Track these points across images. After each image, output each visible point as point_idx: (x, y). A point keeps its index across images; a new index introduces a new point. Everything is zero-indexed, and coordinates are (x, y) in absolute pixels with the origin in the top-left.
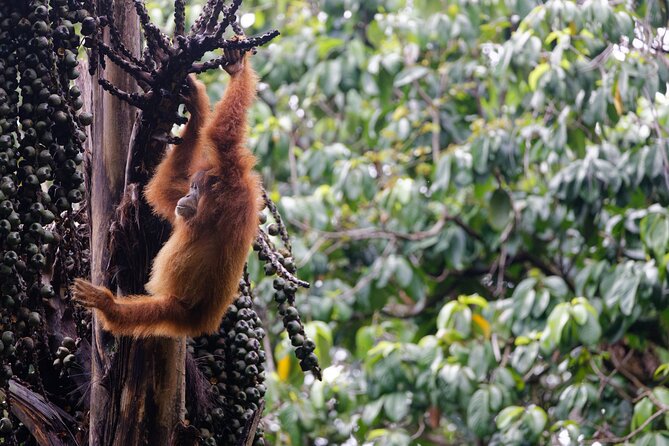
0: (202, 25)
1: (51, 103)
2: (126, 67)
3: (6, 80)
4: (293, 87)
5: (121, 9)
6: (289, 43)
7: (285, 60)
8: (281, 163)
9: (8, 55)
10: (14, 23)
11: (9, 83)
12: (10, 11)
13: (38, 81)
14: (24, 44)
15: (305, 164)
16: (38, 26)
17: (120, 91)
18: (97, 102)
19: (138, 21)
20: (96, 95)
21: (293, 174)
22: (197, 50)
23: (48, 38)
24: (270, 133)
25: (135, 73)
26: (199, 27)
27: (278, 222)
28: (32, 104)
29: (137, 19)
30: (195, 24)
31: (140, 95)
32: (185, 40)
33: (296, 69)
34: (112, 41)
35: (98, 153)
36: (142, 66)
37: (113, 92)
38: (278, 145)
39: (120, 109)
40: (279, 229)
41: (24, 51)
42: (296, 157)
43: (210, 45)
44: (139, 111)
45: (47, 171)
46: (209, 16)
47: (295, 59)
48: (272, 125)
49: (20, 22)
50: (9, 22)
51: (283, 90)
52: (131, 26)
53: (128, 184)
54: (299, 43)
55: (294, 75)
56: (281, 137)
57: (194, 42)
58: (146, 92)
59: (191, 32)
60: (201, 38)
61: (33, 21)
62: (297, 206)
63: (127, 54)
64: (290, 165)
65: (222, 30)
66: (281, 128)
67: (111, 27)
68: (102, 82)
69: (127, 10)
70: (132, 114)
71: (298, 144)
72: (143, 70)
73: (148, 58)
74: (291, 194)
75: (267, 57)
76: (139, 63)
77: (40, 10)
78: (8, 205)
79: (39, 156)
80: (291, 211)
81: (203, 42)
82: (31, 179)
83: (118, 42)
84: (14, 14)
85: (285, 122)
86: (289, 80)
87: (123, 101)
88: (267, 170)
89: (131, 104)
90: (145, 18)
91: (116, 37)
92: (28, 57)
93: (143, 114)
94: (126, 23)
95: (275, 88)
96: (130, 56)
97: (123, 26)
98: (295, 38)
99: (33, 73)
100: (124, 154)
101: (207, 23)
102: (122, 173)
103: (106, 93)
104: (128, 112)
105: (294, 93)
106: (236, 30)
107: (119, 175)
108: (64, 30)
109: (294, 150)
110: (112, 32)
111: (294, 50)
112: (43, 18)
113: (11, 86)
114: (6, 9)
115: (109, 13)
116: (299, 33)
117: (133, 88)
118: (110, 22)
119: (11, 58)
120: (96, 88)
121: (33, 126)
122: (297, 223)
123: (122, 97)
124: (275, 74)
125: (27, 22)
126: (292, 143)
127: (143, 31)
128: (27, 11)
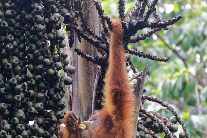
0: (135, 14)
1: (45, 64)
2: (91, 41)
3: (20, 51)
4: (197, 48)
5: (87, 6)
6: (193, 22)
7: (192, 33)
8: (190, 95)
9: (20, 36)
10: (23, 17)
11: (21, 53)
12: (20, 10)
13: (37, 51)
14: (28, 29)
15: (204, 95)
16: (36, 18)
17: (87, 56)
18: (74, 62)
19: (97, 13)
20: (74, 58)
21: (198, 101)
22: (133, 29)
23: (43, 25)
24: (183, 77)
25: (96, 45)
26: (133, 15)
27: (185, 130)
28: (34, 65)
29: (97, 12)
30: (131, 14)
31: (99, 57)
32: (125, 24)
33: (199, 38)
34: (82, 26)
35: (76, 92)
36: (101, 40)
37: (83, 56)
38: (188, 84)
39: (88, 66)
40: (186, 135)
41: (29, 33)
42: (199, 91)
43: (141, 26)
44: (99, 67)
45: (41, 105)
46: (139, 9)
47: (198, 32)
48: (184, 72)
49: (26, 16)
50: (20, 17)
51: (191, 51)
52: (93, 16)
53: (94, 111)
54: (200, 22)
55: (198, 41)
56: (190, 79)
57: (131, 25)
58: (103, 55)
59: (129, 18)
60: (135, 22)
61: (33, 15)
62: (200, 120)
63: (91, 33)
64: (196, 96)
65: (148, 17)
66: (190, 73)
67: (82, 17)
68: (76, 50)
69: (90, 7)
70: (95, 69)
71: (200, 83)
72: (102, 42)
73: (103, 35)
74: (196, 113)
75: (181, 31)
76: (99, 39)
77: (38, 9)
78: (21, 126)
79: (36, 96)
80: (197, 123)
81: (137, 24)
82: (31, 110)
83: (86, 27)
84: (23, 11)
85: (192, 70)
86: (194, 44)
87: (90, 62)
88: (182, 99)
89: (94, 63)
90: (101, 12)
91: (84, 24)
92: (31, 37)
93: (102, 68)
94: (90, 15)
95: (186, 49)
96: (93, 35)
97: (88, 16)
98: (198, 19)
99: (34, 46)
100: (91, 93)
101: (138, 13)
102: (90, 104)
103: (80, 57)
104: (93, 67)
105: (198, 52)
106: (156, 16)
107: (88, 105)
108: (55, 18)
109: (198, 87)
110: (82, 21)
111: (197, 26)
112: (40, 13)
113: (23, 55)
114: (18, 9)
115: (80, 9)
116: (200, 16)
117: (95, 54)
118: (81, 14)
119: (22, 38)
120: (74, 54)
121: (34, 78)
122: (201, 131)
123: (89, 59)
124: (185, 41)
125: (30, 16)
126: (197, 82)
127: (100, 19)
128: (30, 10)
